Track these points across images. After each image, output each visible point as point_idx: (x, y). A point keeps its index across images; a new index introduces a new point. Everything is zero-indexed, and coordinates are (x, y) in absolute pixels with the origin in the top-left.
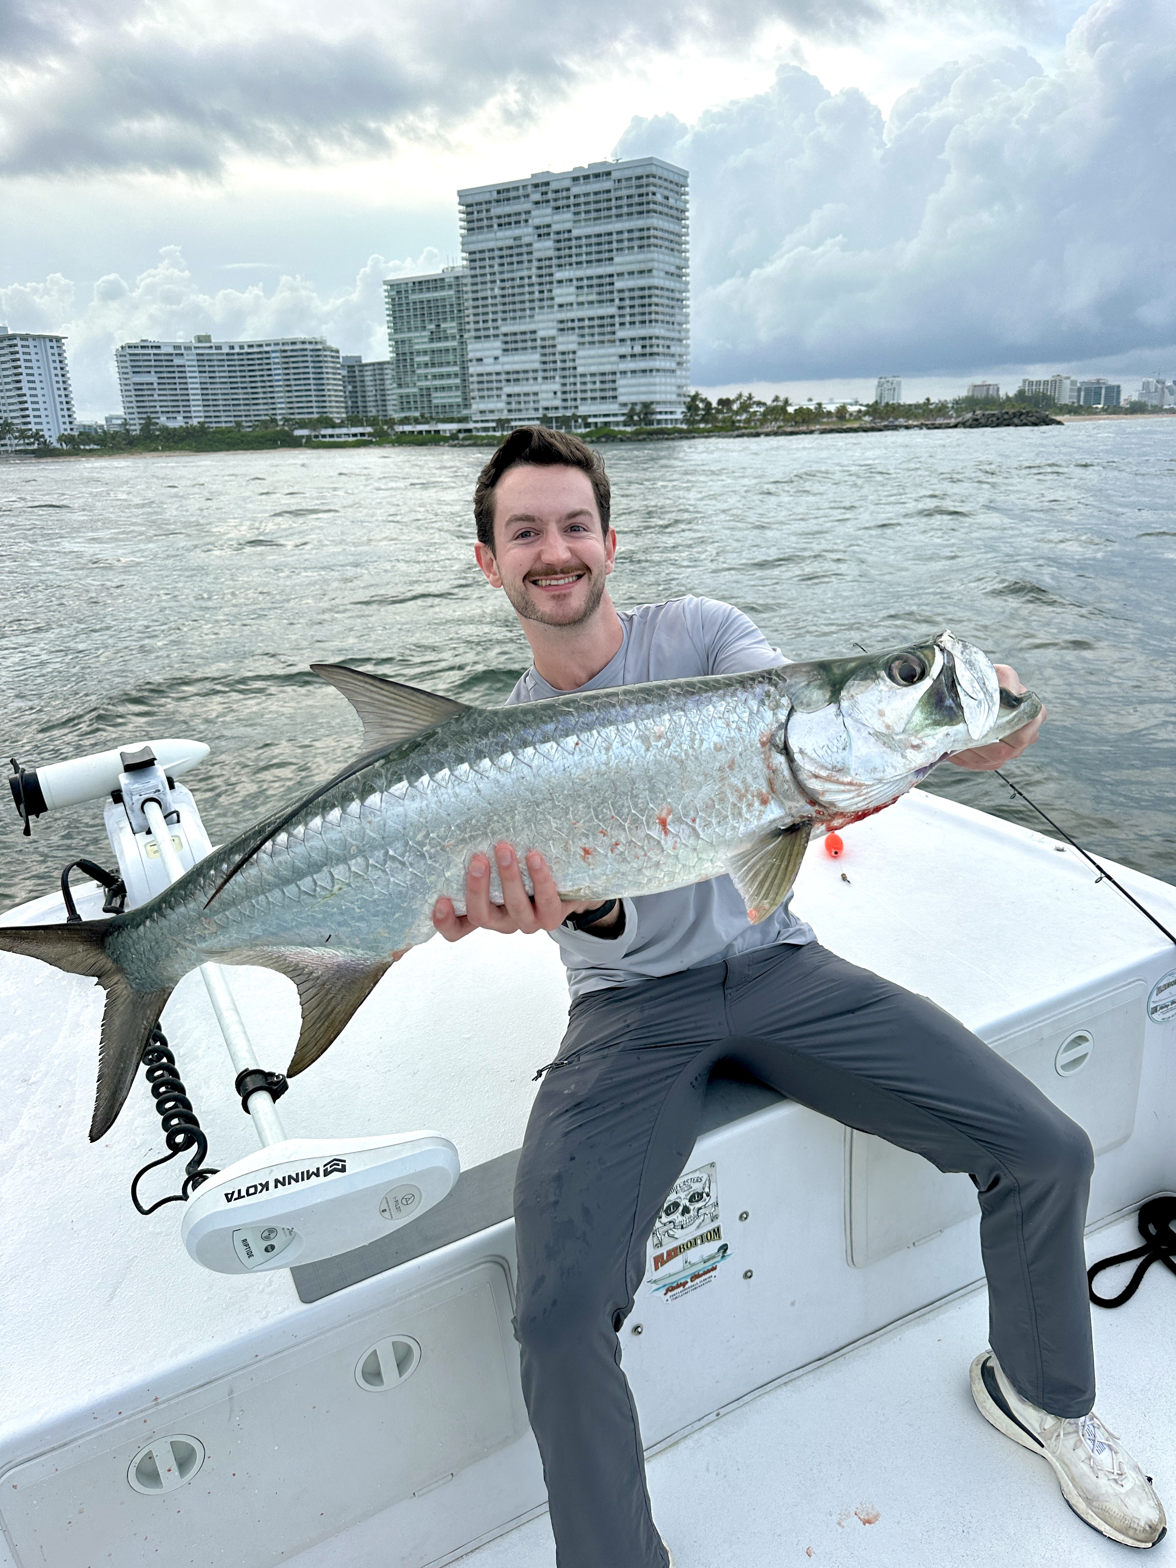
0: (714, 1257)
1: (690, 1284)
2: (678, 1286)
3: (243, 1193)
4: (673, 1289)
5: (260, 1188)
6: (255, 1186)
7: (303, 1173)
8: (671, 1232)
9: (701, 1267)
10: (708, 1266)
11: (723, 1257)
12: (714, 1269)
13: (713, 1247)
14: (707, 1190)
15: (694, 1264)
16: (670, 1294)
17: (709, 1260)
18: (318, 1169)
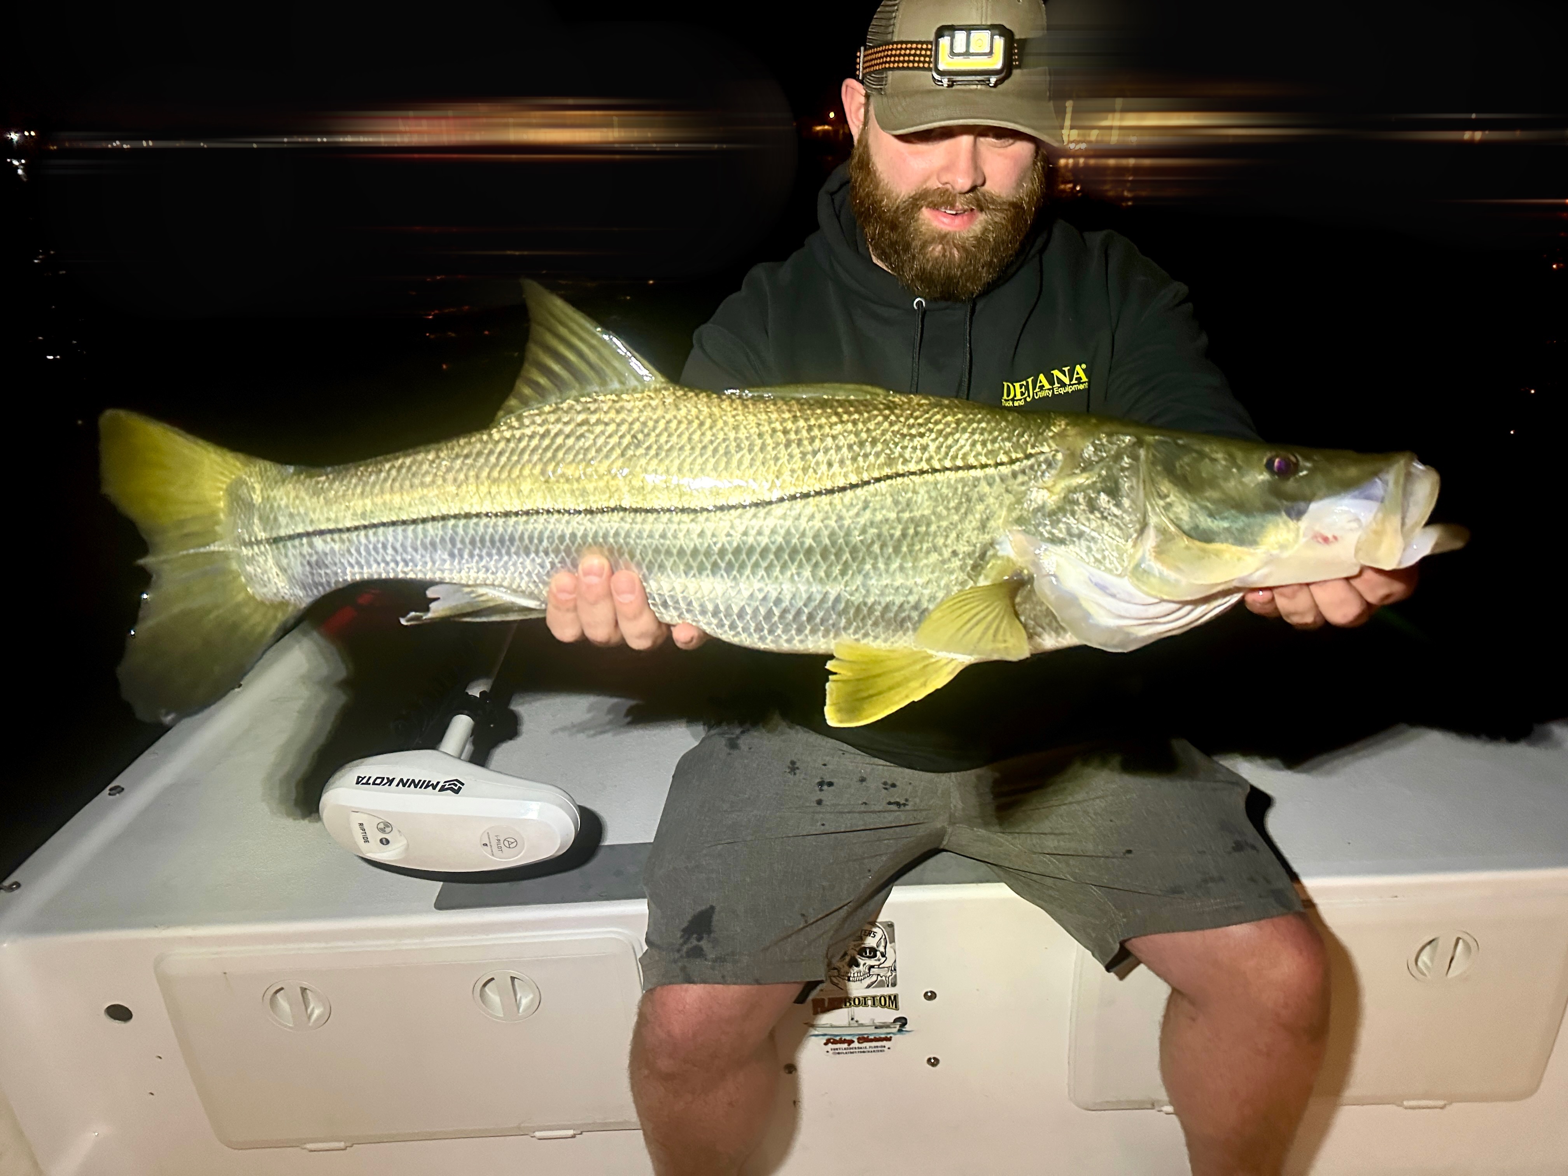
0: (887, 1026)
1: (856, 1044)
2: (844, 1041)
3: (371, 781)
4: (835, 1042)
5: (385, 781)
6: (383, 779)
7: (425, 781)
8: (834, 980)
9: (871, 1031)
10: (882, 1032)
11: (900, 1031)
12: (889, 1039)
13: (888, 1015)
14: (882, 949)
15: (862, 1025)
16: (830, 1046)
17: (881, 1027)
18: (438, 783)
